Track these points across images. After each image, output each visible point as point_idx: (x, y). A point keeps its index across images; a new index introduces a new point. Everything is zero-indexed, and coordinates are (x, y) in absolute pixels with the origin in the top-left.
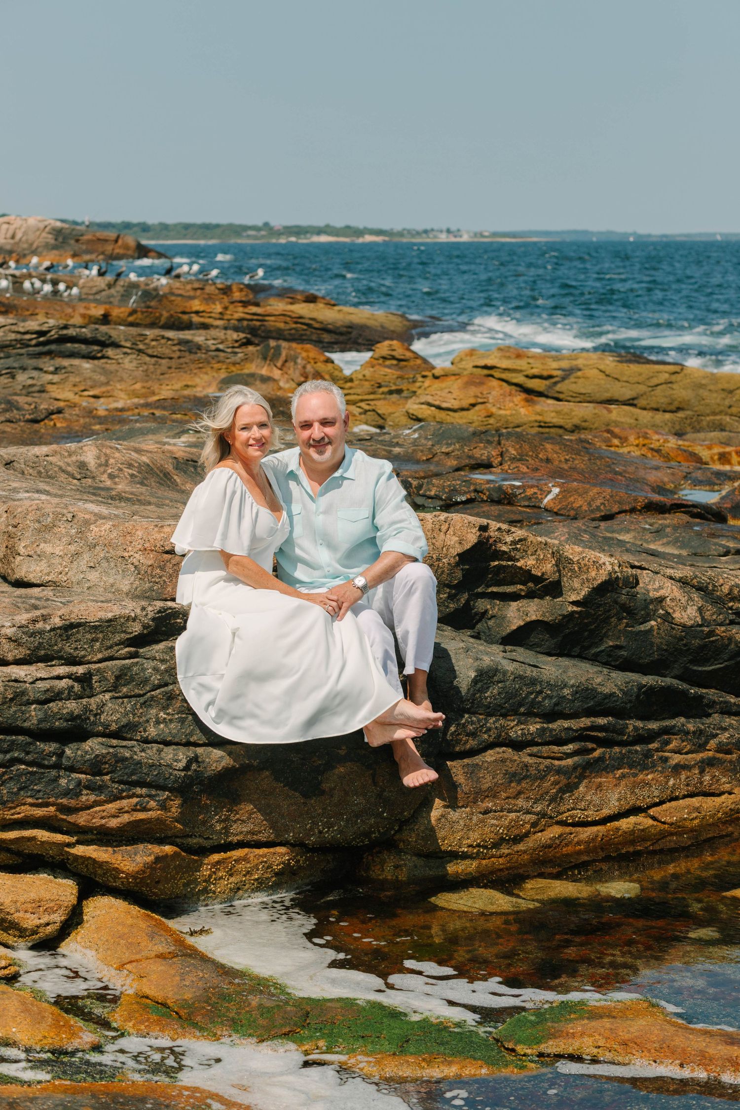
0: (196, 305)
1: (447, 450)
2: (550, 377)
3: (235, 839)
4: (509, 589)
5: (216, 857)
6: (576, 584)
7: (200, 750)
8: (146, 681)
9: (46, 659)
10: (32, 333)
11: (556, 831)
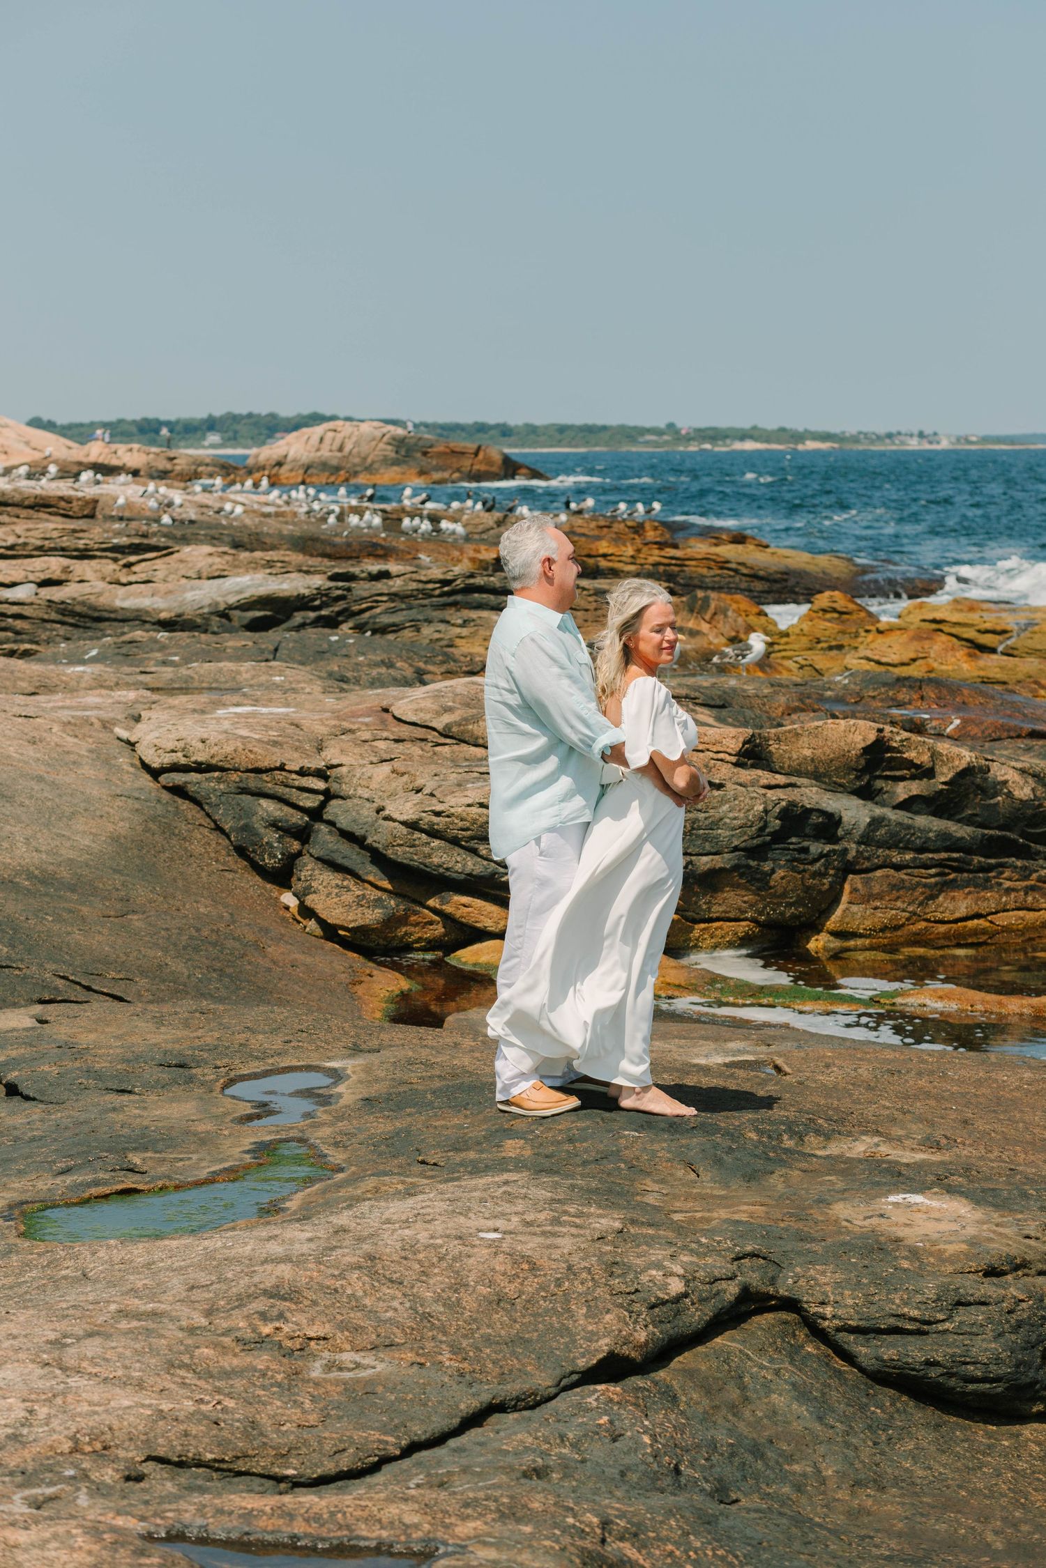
0: (604, 547)
1: (873, 694)
2: (1004, 631)
3: (715, 915)
4: (898, 773)
5: (703, 926)
6: (945, 770)
7: (693, 858)
10: (435, 582)
11: (922, 925)
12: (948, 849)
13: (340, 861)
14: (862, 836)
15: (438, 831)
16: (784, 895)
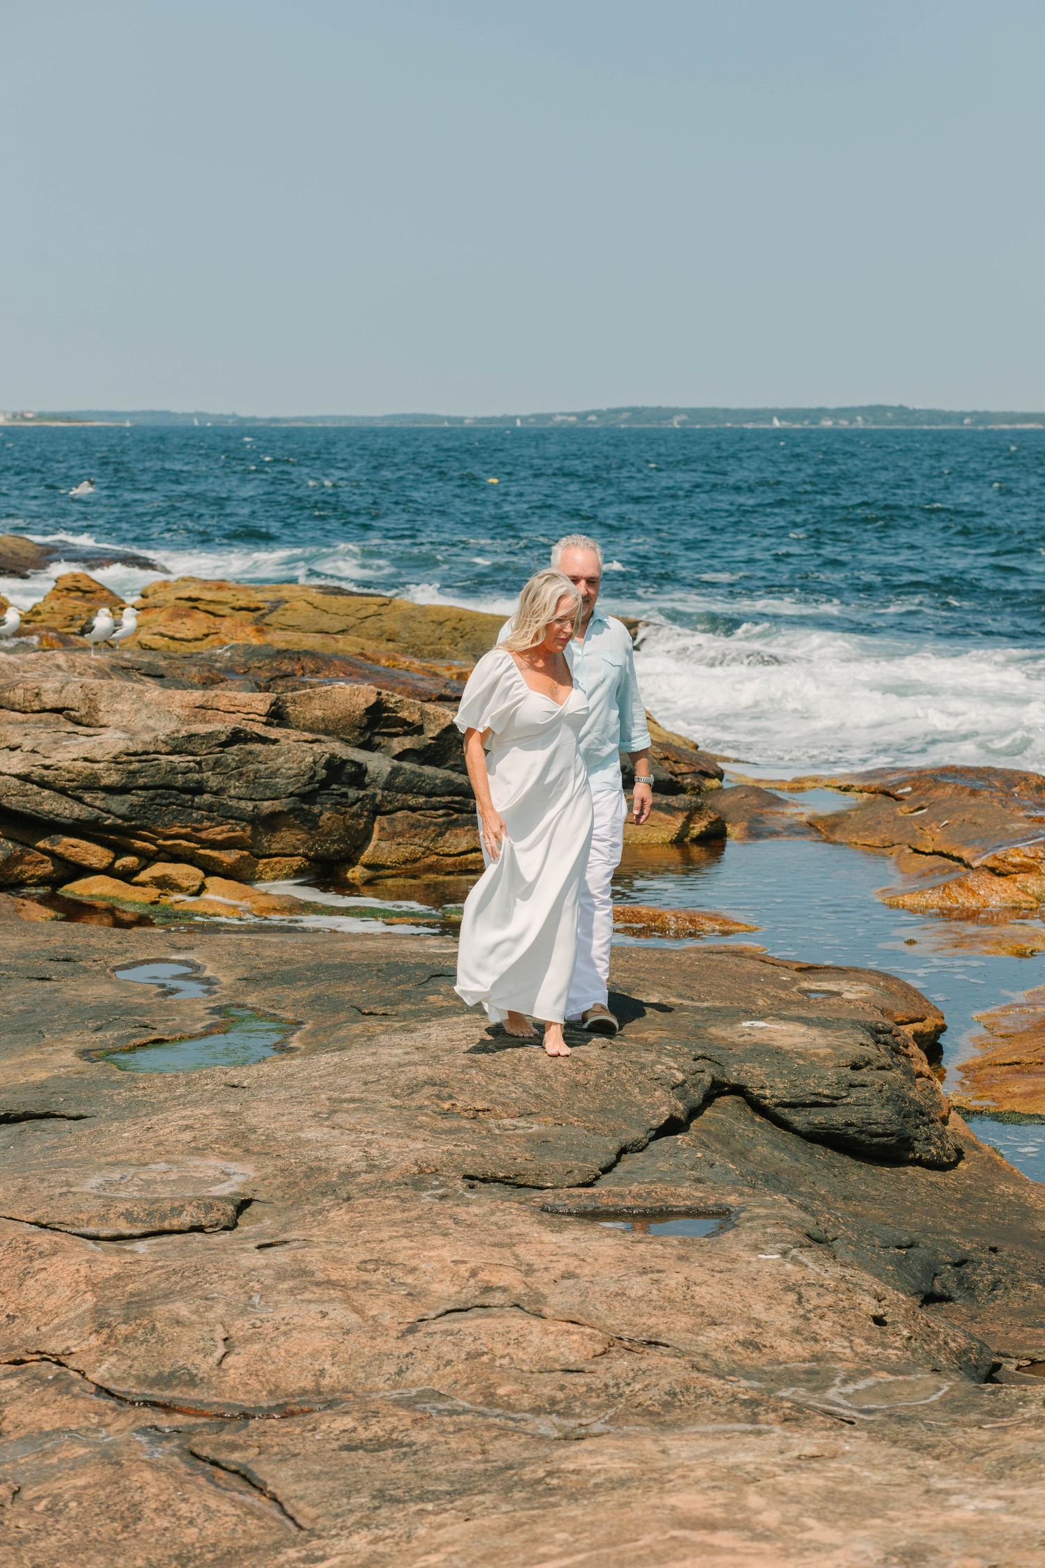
2: (258, 609)
3: (274, 852)
4: (393, 730)
5: (265, 861)
6: (432, 727)
7: (258, 803)
8: (228, 766)
9: (179, 753)
11: (434, 858)
12: (450, 794)
14: (386, 783)
15: (47, 782)
16: (329, 834)
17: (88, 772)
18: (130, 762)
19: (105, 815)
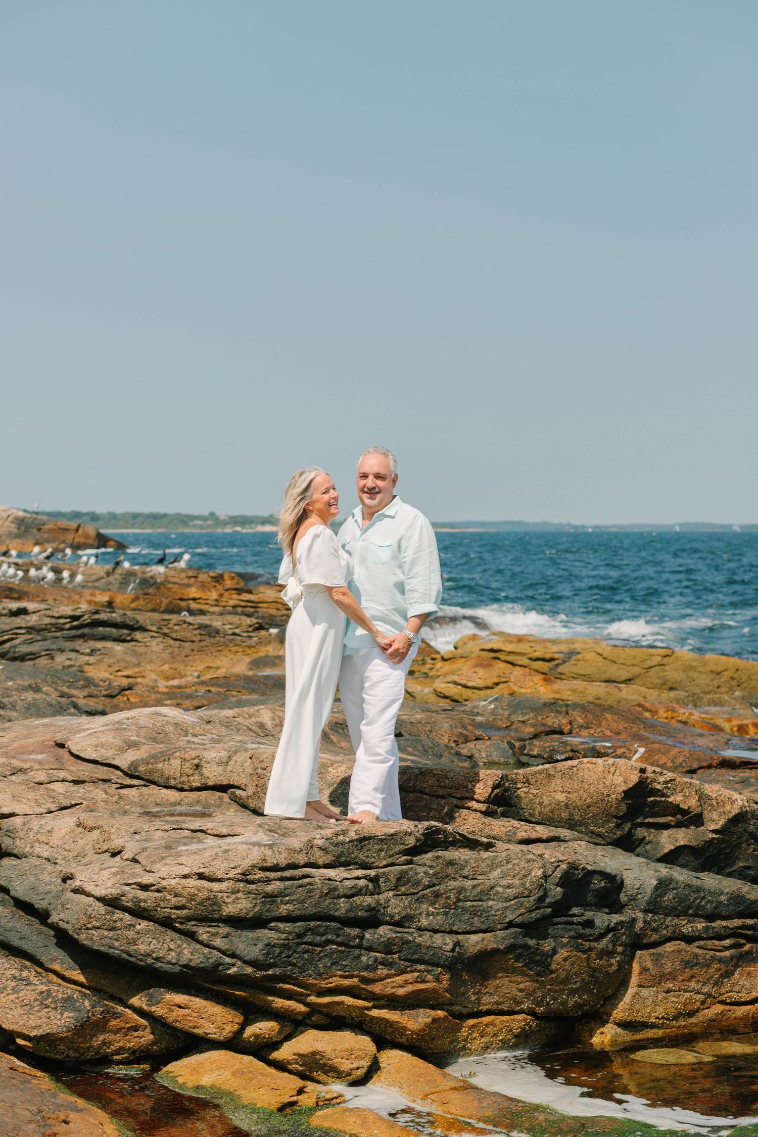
0: (193, 592)
1: (523, 719)
2: (552, 659)
3: (485, 1008)
4: (662, 820)
5: (471, 1022)
6: (715, 816)
7: (460, 937)
8: (418, 883)
9: (345, 864)
10: (66, 618)
11: (718, 1008)
12: (741, 915)
13: (16, 943)
14: (649, 903)
15: (145, 910)
16: (567, 980)
17: (203, 895)
18: (268, 881)
19: (228, 960)
